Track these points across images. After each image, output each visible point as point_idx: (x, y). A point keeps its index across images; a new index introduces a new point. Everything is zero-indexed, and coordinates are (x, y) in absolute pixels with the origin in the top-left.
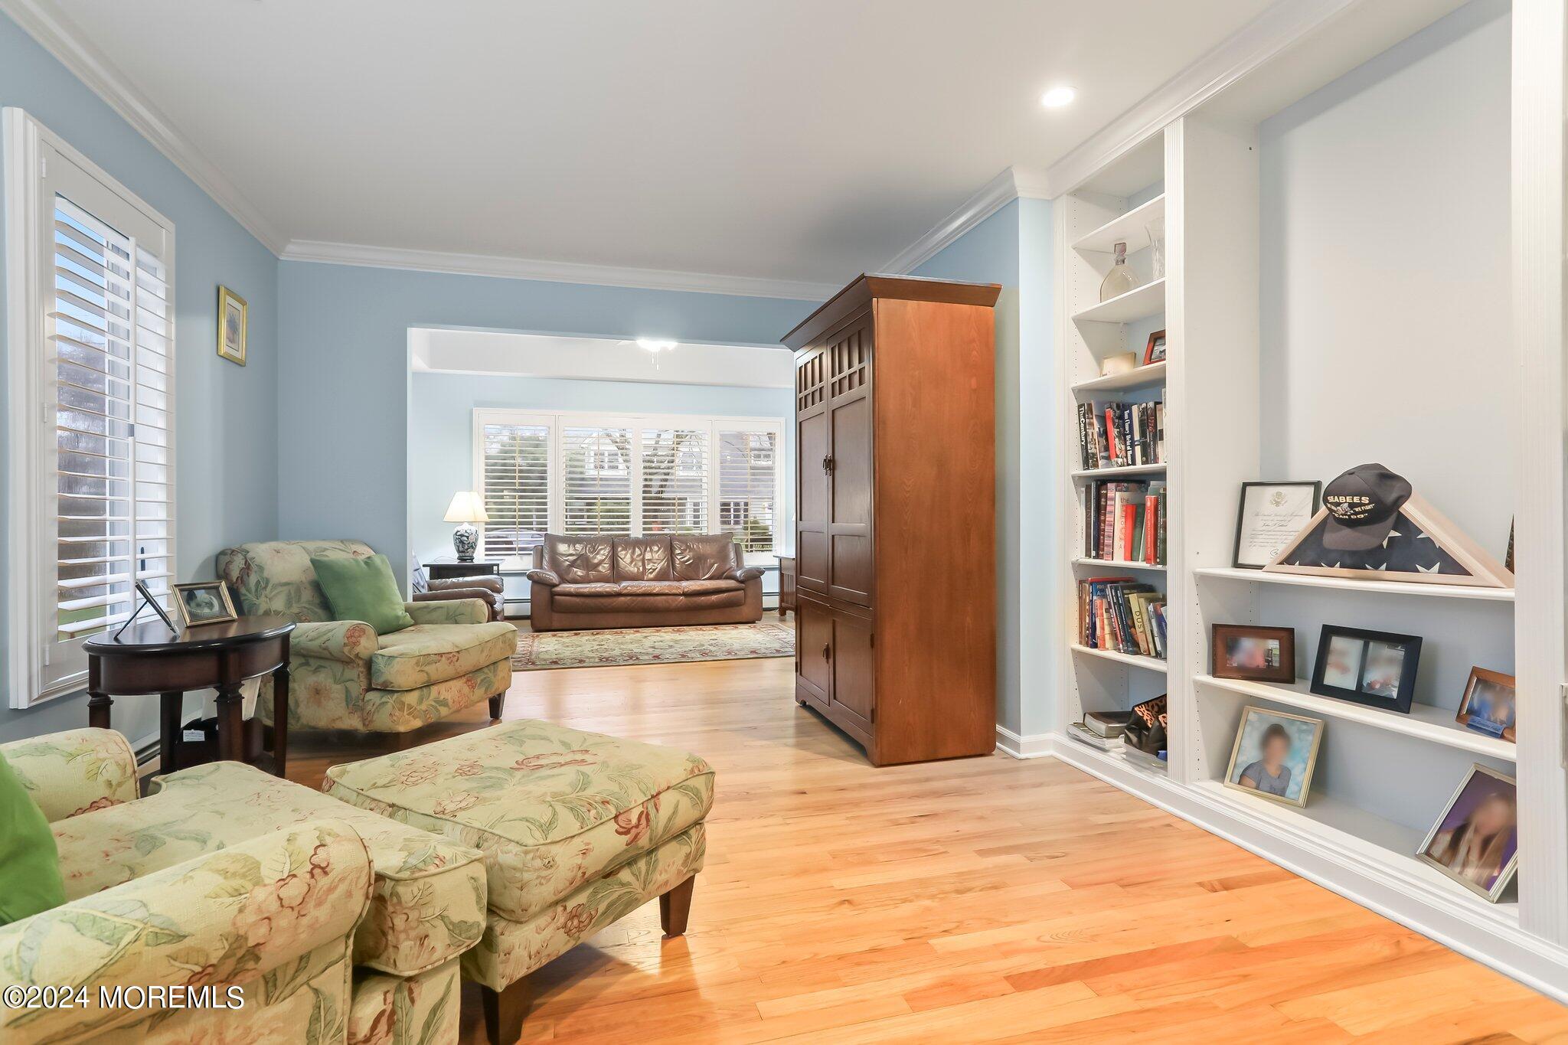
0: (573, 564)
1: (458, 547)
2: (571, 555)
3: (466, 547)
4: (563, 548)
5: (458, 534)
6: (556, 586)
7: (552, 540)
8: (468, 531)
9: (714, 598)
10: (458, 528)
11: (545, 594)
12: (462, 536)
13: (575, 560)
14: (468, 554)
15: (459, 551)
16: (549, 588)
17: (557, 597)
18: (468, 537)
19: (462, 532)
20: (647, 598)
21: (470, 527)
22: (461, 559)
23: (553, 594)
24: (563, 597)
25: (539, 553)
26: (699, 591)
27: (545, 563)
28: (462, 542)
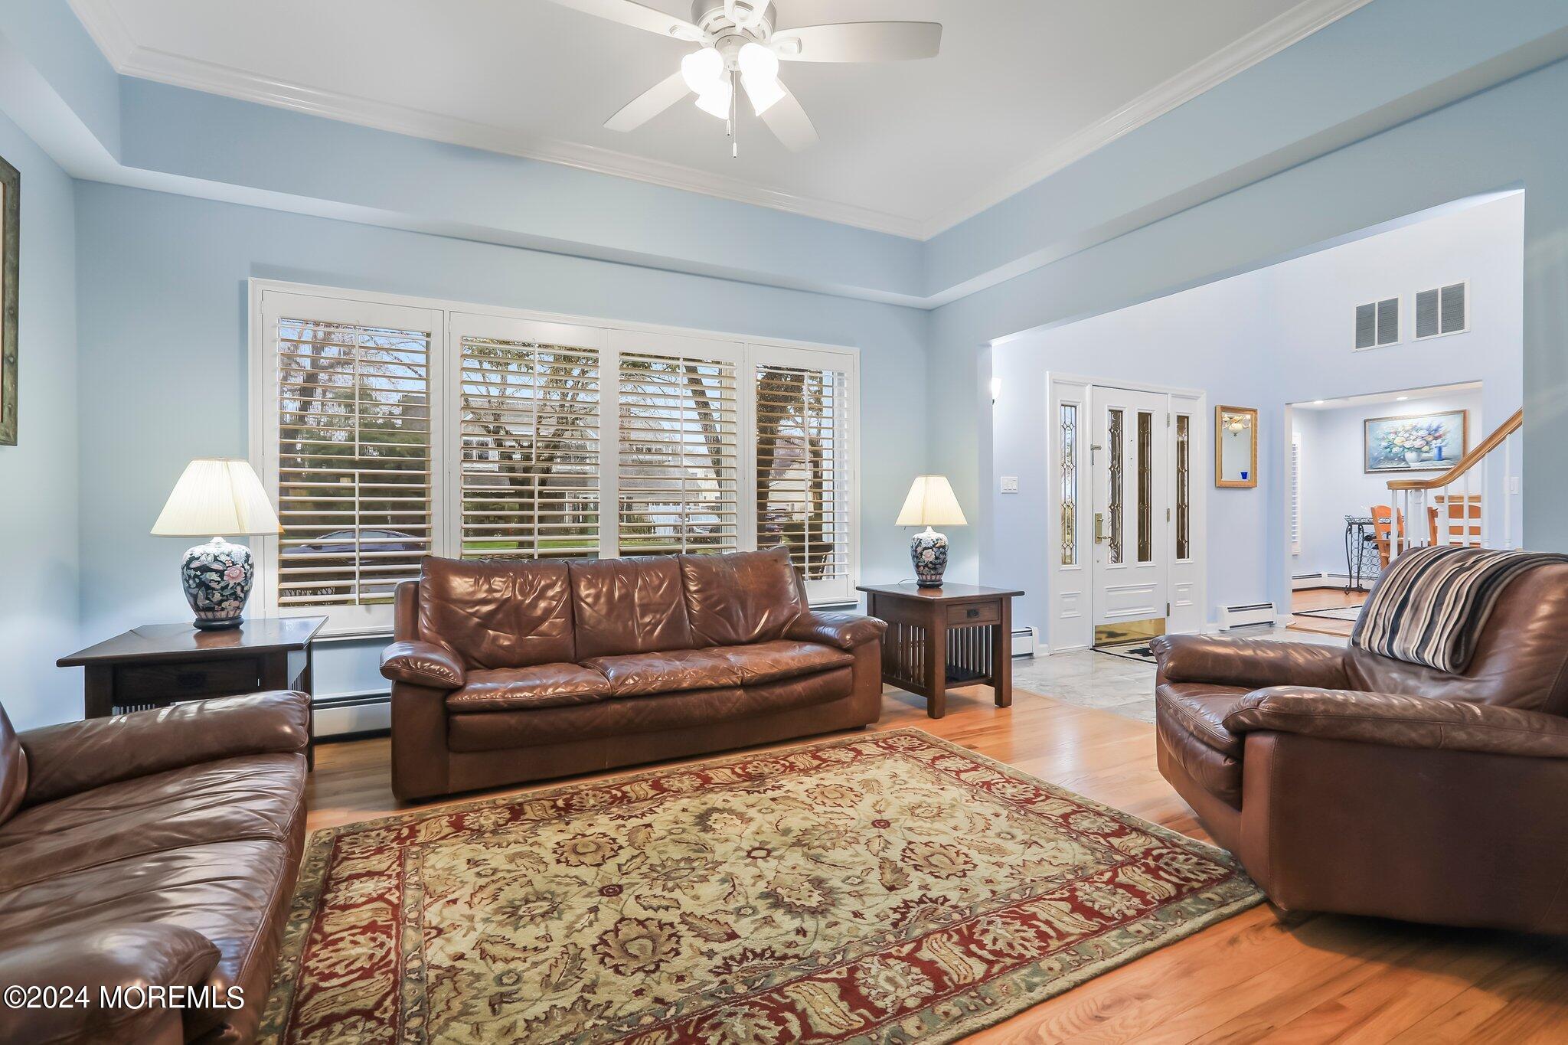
0: (487, 621)
1: (195, 597)
2: (484, 602)
3: (217, 597)
4: (461, 585)
5: (194, 565)
6: (456, 689)
7: (440, 570)
8: (223, 558)
9: (799, 687)
10: (197, 551)
11: (429, 711)
12: (205, 569)
13: (492, 613)
14: (223, 614)
15: (197, 608)
16: (439, 695)
17: (459, 718)
18: (221, 573)
19: (206, 560)
20: (669, 701)
21: (227, 547)
22: (206, 628)
23: (449, 712)
24: (477, 718)
25: (409, 601)
26: (773, 675)
27: (423, 621)
28: (205, 586)
